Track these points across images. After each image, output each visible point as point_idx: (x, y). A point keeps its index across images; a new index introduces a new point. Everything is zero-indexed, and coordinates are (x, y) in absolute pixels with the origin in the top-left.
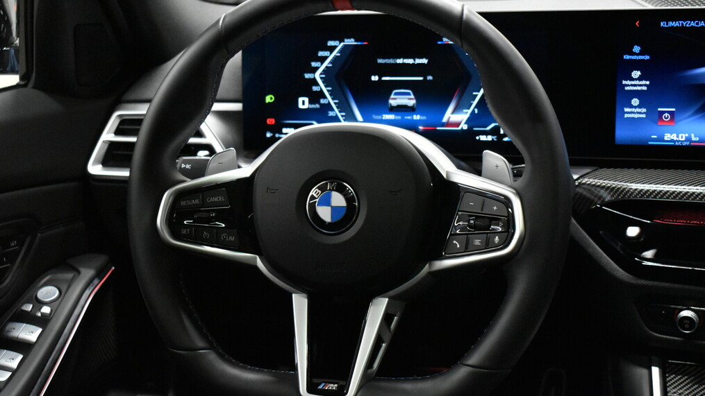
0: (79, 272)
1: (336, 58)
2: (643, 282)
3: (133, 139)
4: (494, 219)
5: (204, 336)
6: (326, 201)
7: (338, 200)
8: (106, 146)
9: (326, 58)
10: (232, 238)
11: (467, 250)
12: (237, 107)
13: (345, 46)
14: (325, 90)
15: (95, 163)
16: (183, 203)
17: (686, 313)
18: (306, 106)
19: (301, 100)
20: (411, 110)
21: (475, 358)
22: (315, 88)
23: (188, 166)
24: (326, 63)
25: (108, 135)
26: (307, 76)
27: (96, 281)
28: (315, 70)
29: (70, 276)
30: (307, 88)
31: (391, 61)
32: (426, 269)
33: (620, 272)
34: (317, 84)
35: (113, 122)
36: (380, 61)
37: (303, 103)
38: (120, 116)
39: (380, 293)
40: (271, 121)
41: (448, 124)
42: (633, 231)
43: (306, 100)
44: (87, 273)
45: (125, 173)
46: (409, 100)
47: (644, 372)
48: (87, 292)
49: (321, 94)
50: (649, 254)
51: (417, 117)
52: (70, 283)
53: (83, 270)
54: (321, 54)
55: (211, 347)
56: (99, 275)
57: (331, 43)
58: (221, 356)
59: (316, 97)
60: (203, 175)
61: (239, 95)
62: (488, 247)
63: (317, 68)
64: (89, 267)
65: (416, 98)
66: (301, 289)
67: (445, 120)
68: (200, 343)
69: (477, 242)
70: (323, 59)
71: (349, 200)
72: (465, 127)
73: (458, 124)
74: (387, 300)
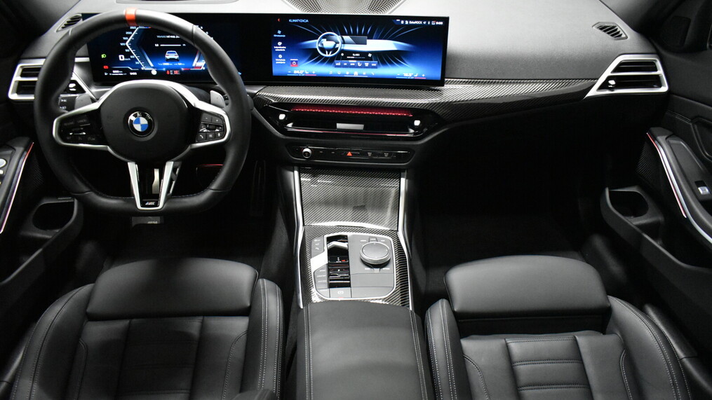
0: (15, 150)
1: (135, 35)
2: (288, 138)
3: (35, 79)
4: (217, 126)
5: (87, 185)
6: (138, 122)
7: (144, 121)
8: (17, 84)
9: (131, 35)
10: (94, 139)
11: (207, 139)
12: (86, 59)
13: (139, 29)
14: (132, 51)
15: (13, 93)
16: (65, 124)
17: (307, 150)
18: (123, 59)
19: (120, 56)
20: (177, 60)
21: (215, 186)
22: (127, 50)
23: (65, 101)
24: (131, 38)
25: (17, 77)
26: (122, 44)
27: (25, 153)
28: (125, 41)
29: (10, 152)
30: (122, 50)
31: (164, 37)
32: (189, 148)
33: (278, 134)
34: (128, 49)
35: (18, 70)
36: (158, 37)
37: (122, 58)
38: (22, 67)
39: (169, 159)
40: (106, 67)
41: (195, 67)
42: (282, 117)
43: (123, 56)
44: (20, 150)
45: (31, 97)
46: (175, 56)
47: (292, 173)
48: (21, 160)
49: (130, 54)
50: (290, 125)
51: (180, 64)
52: (11, 156)
53: (17, 148)
54: (127, 33)
55: (91, 190)
56: (26, 149)
57: (132, 28)
58: (97, 194)
59: (128, 55)
60: (73, 109)
61: (87, 54)
62: (215, 138)
63: (127, 40)
64: (20, 146)
65: (179, 55)
66: (132, 159)
67: (194, 65)
68: (85, 189)
69: (211, 136)
70: (129, 36)
71: (149, 120)
72: (204, 68)
73: (201, 67)
74: (173, 162)
